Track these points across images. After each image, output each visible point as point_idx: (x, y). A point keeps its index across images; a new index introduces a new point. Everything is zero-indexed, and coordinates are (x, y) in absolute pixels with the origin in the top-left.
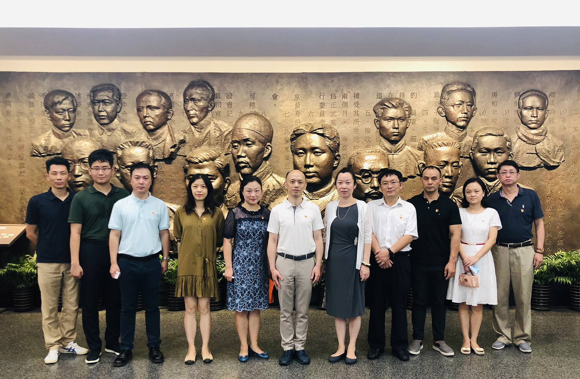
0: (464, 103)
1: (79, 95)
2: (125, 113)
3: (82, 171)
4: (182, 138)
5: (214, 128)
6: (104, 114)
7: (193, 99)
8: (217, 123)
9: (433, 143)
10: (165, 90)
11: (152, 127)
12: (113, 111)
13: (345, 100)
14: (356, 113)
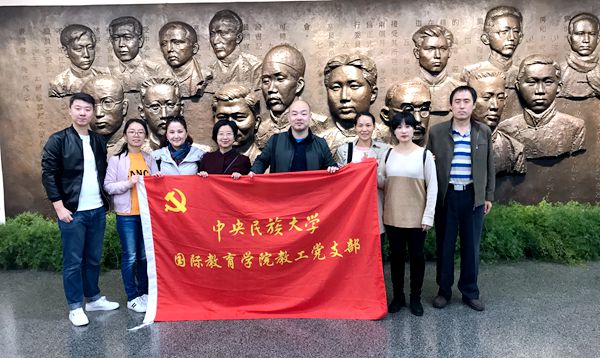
0: (510, 30)
1: (98, 29)
3: (104, 111)
4: (209, 74)
5: (242, 62)
6: (125, 49)
7: (219, 32)
9: (476, 73)
10: (190, 23)
11: (177, 62)
12: (135, 46)
13: (382, 29)
14: (394, 43)
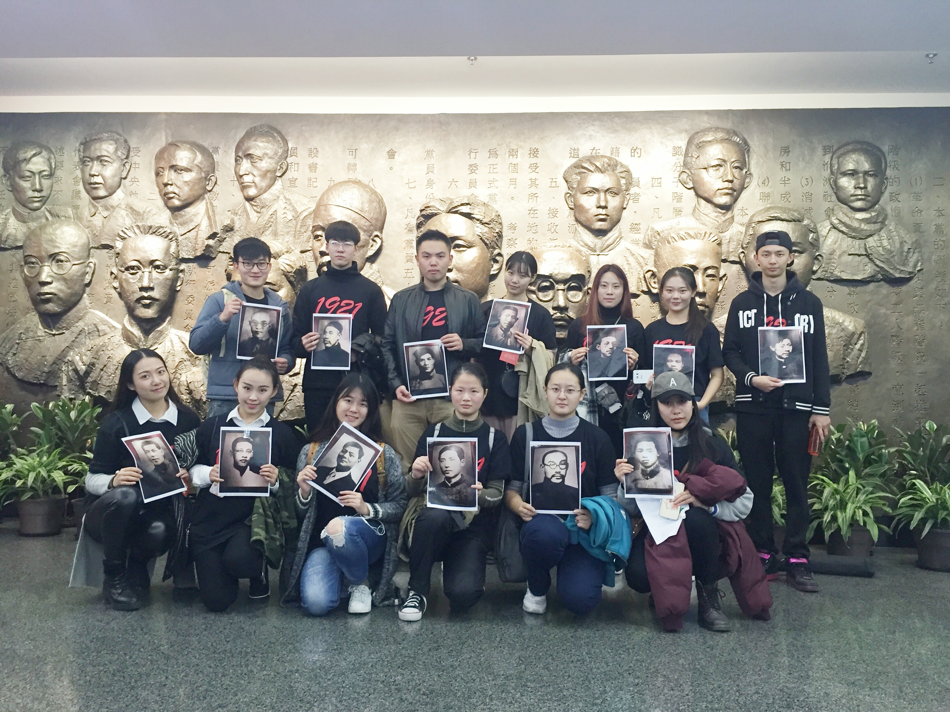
0: (726, 164)
1: (61, 150)
2: (135, 180)
3: (53, 274)
5: (284, 205)
7: (250, 157)
8: (290, 198)
9: (669, 233)
10: (206, 143)
11: (177, 202)
13: (514, 160)
14: (533, 183)
